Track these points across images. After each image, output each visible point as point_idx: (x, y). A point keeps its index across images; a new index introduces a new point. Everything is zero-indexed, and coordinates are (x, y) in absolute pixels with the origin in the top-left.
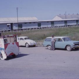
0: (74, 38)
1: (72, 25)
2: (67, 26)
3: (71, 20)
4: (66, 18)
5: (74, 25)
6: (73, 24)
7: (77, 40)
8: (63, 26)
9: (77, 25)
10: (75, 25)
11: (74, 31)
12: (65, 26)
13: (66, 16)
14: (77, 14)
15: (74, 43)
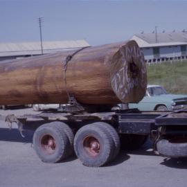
0: (174, 87)
1: (171, 59)
2: (159, 60)
3: (170, 47)
4: (157, 42)
5: (176, 58)
6: (173, 55)
7: (182, 93)
8: (150, 61)
9: (183, 57)
10: (179, 58)
11: (176, 72)
12: (154, 60)
13: (156, 36)
14: (184, 31)
15: (175, 100)
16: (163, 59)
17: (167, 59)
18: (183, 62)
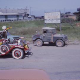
0: (13, 32)
1: (13, 20)
2: (7, 21)
3: (12, 15)
4: (6, 13)
7: (17, 35)
8: (3, 21)
9: (17, 20)
10: (16, 20)
11: (15, 26)
12: (5, 21)
13: (6, 10)
14: (18, 9)
15: (14, 38)
16: (9, 20)
17: (11, 20)
18: (18, 22)
